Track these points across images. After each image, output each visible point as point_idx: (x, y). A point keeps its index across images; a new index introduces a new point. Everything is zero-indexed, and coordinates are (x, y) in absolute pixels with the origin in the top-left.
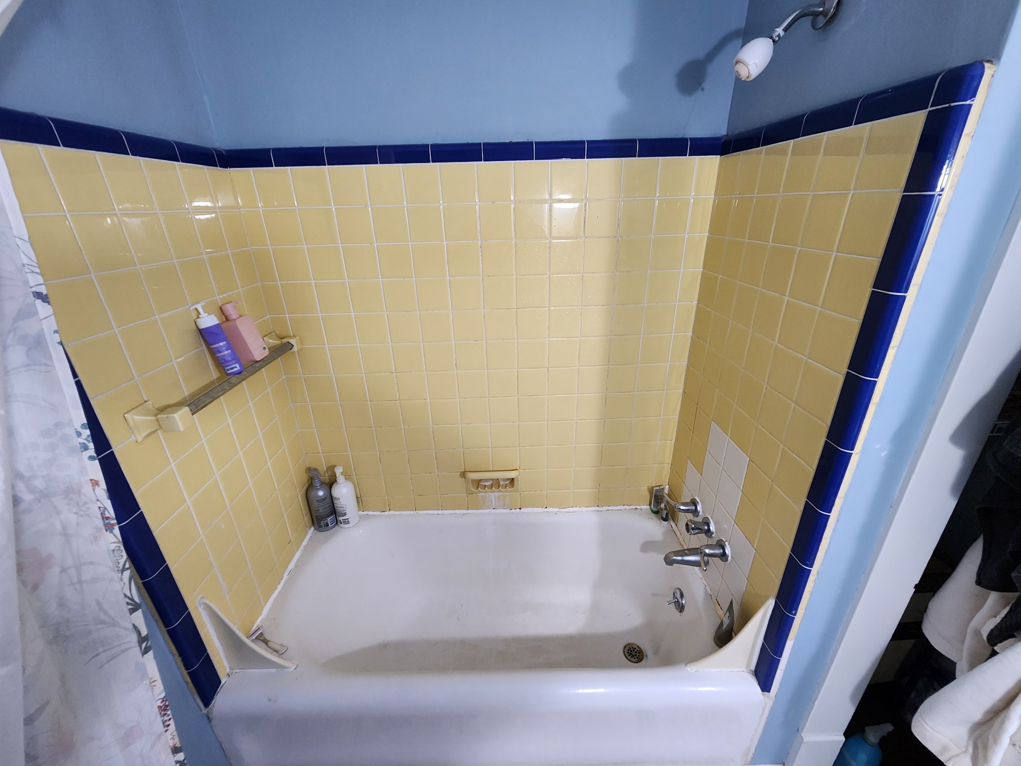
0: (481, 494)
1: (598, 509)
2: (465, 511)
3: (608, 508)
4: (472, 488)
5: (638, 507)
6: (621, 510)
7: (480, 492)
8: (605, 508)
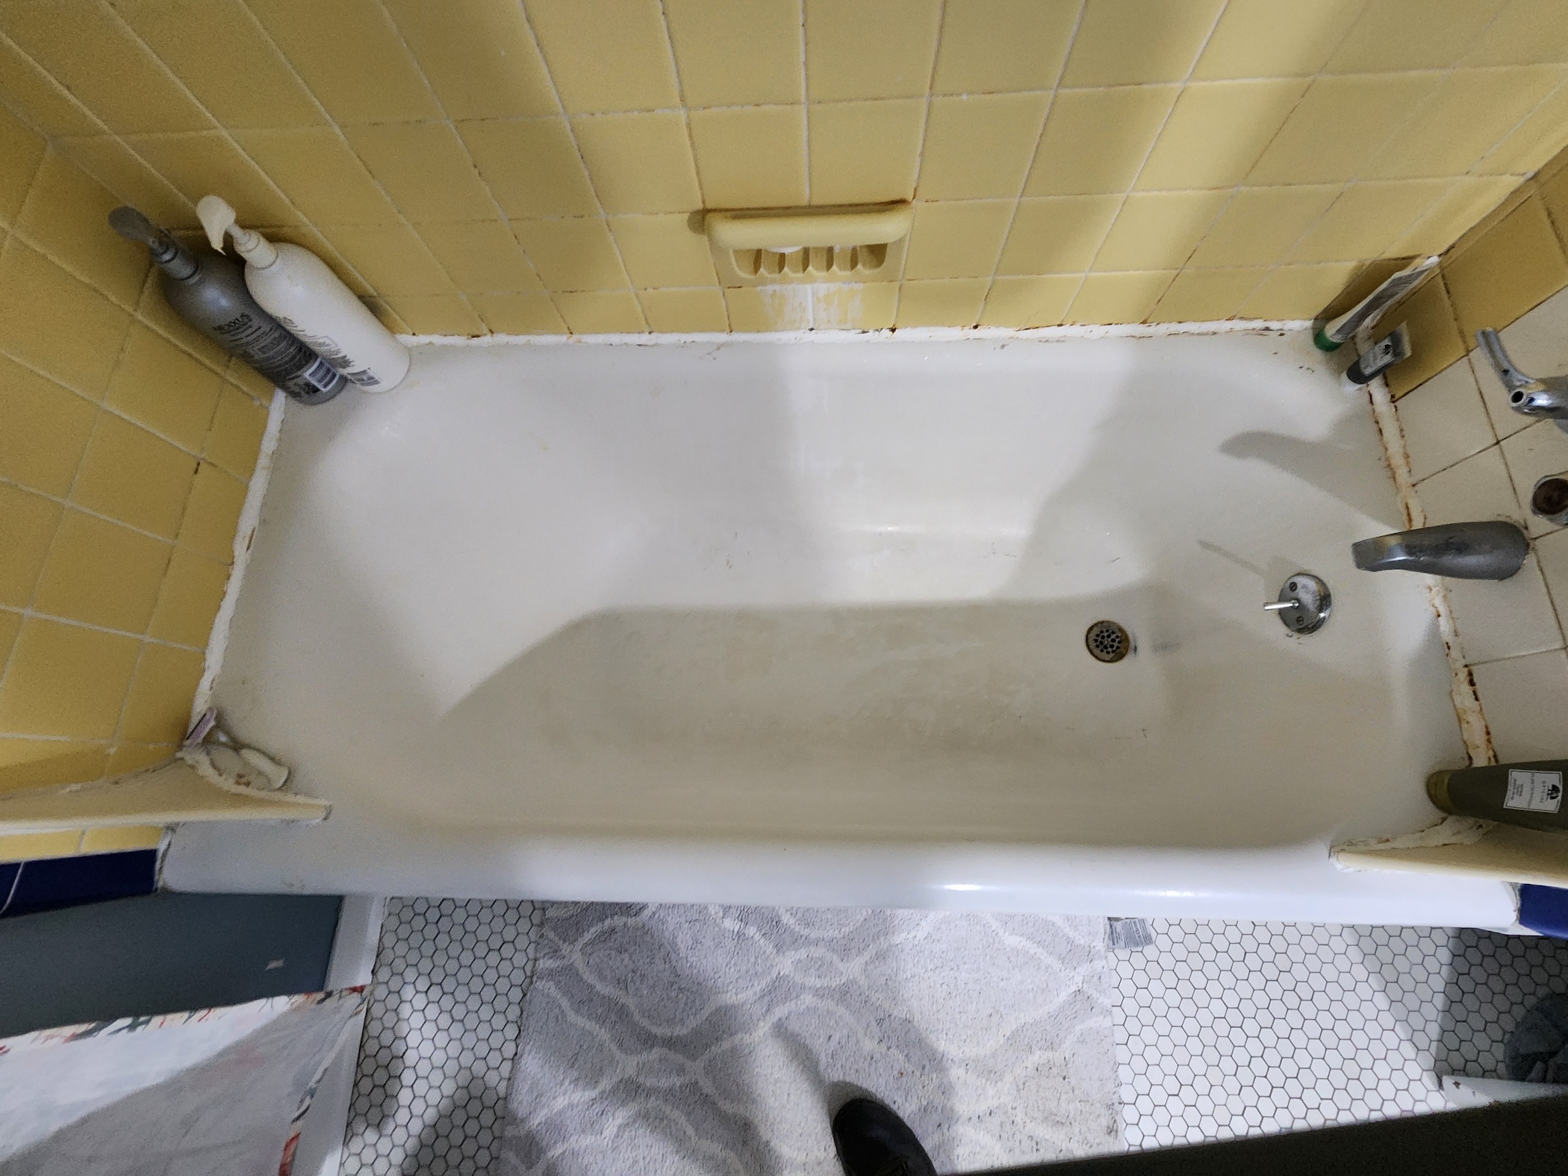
0: (772, 286)
1: (1142, 330)
2: (722, 337)
3: (1174, 327)
4: (736, 269)
5: (1274, 325)
6: (1214, 333)
7: (763, 282)
8: (1164, 329)
